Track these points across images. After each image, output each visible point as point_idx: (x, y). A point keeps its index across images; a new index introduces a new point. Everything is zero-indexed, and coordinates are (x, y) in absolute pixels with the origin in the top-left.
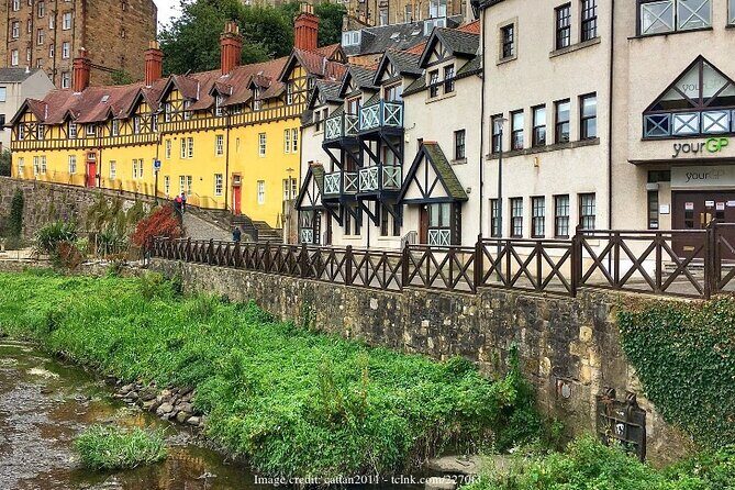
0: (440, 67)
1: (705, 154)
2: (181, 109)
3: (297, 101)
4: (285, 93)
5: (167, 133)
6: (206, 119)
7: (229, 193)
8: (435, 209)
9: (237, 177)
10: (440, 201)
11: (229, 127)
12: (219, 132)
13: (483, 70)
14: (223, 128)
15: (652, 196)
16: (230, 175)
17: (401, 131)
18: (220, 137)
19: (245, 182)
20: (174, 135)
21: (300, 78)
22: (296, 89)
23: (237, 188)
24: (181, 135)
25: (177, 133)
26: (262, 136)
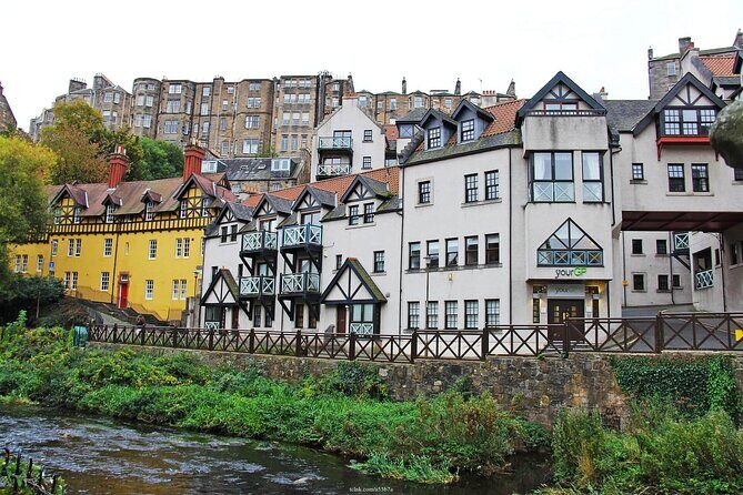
0: (361, 204)
1: (574, 277)
2: (71, 214)
3: (191, 216)
4: (179, 209)
5: (55, 233)
6: (96, 224)
7: (116, 289)
8: (357, 309)
9: (125, 275)
10: (363, 303)
11: (119, 233)
12: (109, 236)
13: (402, 210)
14: (113, 233)
15: (536, 302)
16: (117, 274)
17: (320, 248)
18: (109, 240)
19: (132, 281)
20: (62, 236)
21: (195, 197)
22: (190, 206)
23: (125, 286)
24: (69, 237)
25: (66, 234)
26: (154, 242)
